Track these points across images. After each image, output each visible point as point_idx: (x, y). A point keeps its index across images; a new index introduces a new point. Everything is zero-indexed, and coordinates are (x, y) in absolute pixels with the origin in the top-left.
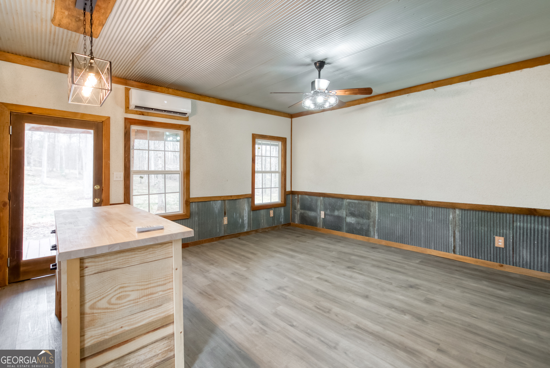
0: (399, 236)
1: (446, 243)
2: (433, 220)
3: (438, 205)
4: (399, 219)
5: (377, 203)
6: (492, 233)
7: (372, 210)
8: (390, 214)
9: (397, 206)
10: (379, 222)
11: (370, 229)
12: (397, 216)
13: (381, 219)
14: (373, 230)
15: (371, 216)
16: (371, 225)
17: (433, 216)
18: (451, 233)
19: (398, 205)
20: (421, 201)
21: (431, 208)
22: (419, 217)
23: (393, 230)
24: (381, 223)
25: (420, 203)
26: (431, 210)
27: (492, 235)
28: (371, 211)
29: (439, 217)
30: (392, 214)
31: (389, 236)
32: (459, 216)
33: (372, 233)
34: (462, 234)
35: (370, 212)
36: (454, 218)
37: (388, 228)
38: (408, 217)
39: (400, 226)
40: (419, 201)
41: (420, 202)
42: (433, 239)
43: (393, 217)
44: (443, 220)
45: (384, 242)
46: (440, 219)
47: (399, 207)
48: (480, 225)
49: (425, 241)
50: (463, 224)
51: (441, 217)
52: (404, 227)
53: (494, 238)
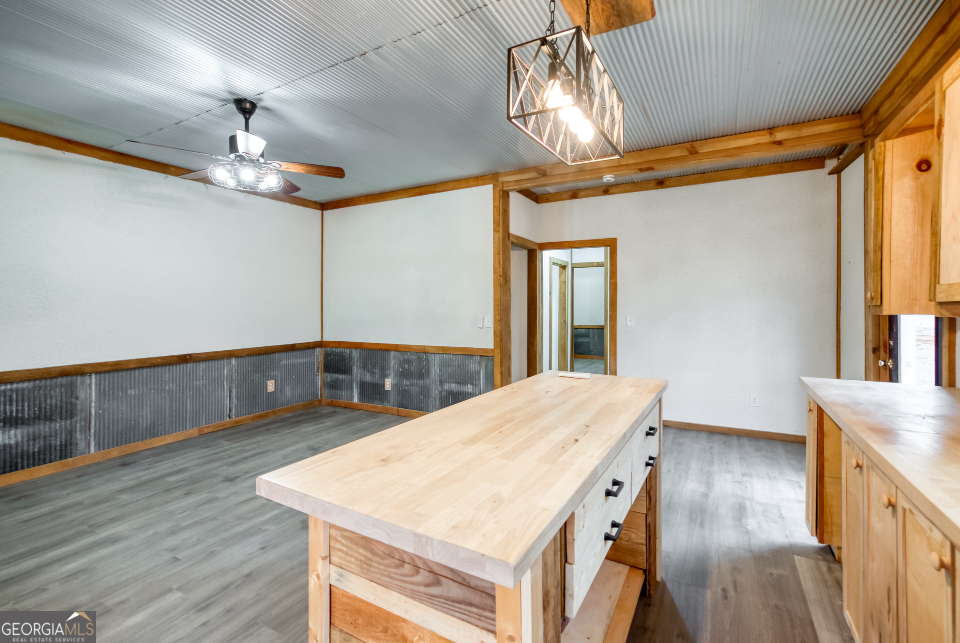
0: (147, 427)
1: (221, 408)
2: (204, 381)
3: (213, 356)
4: (146, 396)
5: (93, 376)
6: (265, 378)
7: (82, 394)
8: (126, 392)
9: (142, 372)
10: (100, 414)
11: (76, 439)
12: (143, 391)
13: (104, 408)
14: (86, 437)
15: (79, 407)
16: (78, 428)
17: (204, 375)
18: (226, 393)
19: (145, 370)
20: (190, 355)
21: (201, 363)
22: (183, 383)
23: (134, 421)
24: (104, 417)
25: (184, 359)
26: (202, 366)
27: (265, 380)
28: (77, 398)
29: (212, 374)
30: (133, 391)
31: (126, 434)
32: (235, 366)
33: (82, 445)
34: (238, 390)
35: (74, 400)
36: (230, 370)
37: (124, 420)
38: (165, 388)
39: (149, 407)
40: (185, 356)
41: (188, 357)
42: (204, 410)
43: (135, 395)
44: (216, 377)
45: (115, 452)
46: (213, 378)
47: (147, 373)
48: (255, 372)
49: (193, 417)
50: (239, 377)
51: (215, 373)
52: (158, 406)
53: (266, 383)
